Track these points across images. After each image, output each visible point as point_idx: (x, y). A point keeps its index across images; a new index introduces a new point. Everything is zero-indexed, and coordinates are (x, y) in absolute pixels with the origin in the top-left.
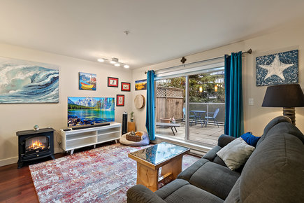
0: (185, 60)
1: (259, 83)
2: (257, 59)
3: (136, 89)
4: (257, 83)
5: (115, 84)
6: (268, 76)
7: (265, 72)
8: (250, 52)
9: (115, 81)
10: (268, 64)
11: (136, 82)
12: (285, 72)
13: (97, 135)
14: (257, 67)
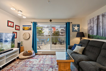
0: (52, 21)
1: (73, 31)
2: (72, 25)
3: (23, 30)
4: (72, 31)
5: (12, 25)
6: (75, 30)
7: (74, 29)
8: (72, 23)
9: (12, 24)
10: (75, 27)
11: (23, 26)
12: (78, 29)
13: (5, 58)
14: (72, 27)
